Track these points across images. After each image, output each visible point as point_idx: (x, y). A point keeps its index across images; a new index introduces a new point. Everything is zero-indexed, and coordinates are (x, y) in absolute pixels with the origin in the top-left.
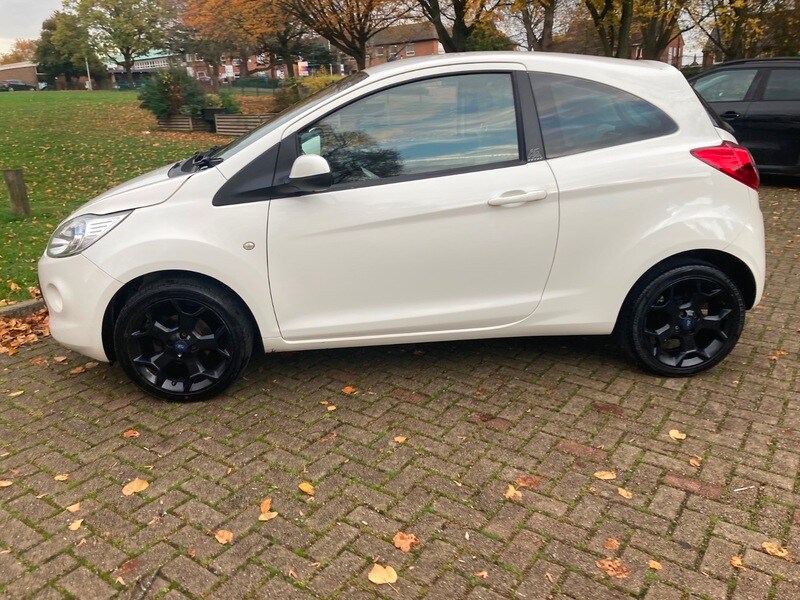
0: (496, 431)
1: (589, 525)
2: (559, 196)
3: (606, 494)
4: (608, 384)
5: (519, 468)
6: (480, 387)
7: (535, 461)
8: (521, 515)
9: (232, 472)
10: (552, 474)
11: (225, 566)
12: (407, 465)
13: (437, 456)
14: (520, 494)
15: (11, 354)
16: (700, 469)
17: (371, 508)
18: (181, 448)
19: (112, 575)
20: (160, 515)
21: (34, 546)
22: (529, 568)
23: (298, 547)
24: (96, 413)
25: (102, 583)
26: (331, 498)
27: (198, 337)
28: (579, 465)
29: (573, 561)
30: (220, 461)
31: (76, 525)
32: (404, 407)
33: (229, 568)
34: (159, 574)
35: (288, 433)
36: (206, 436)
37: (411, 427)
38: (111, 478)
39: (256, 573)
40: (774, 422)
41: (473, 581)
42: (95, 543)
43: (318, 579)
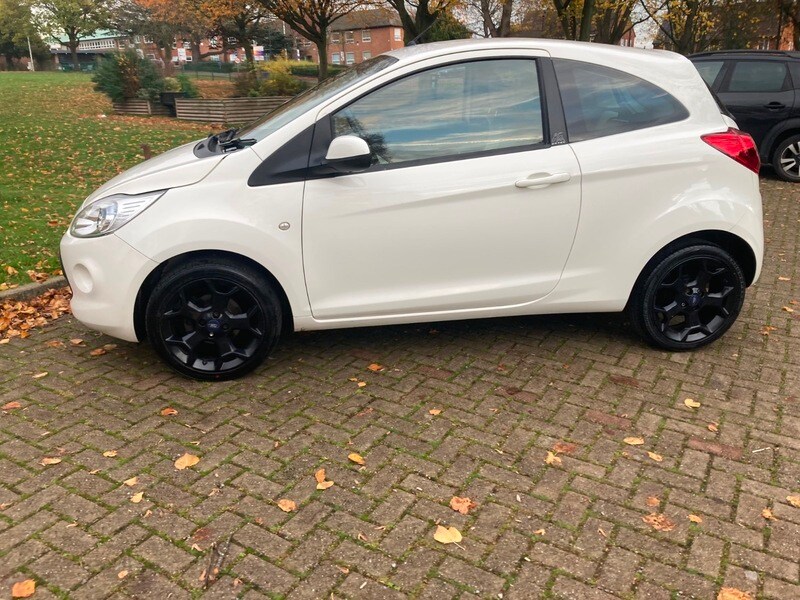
0: (525, 403)
1: (628, 485)
2: (581, 179)
3: (637, 458)
4: (620, 359)
5: (553, 437)
6: (500, 363)
7: (566, 430)
8: (564, 479)
9: (280, 445)
10: (584, 441)
11: (294, 531)
12: (447, 435)
13: (473, 427)
14: (559, 460)
15: (23, 337)
16: (718, 434)
17: (424, 476)
18: (222, 424)
19: (186, 543)
20: (219, 487)
21: (100, 519)
22: (581, 525)
23: (361, 511)
24: (127, 392)
25: (179, 551)
26: (382, 467)
27: (231, 317)
28: (609, 432)
29: (621, 517)
30: (265, 436)
31: (137, 498)
32: (431, 382)
33: (299, 534)
34: (232, 541)
35: (325, 408)
36: (245, 413)
37: (443, 401)
38: (159, 454)
39: (325, 537)
40: (776, 391)
41: (533, 538)
42: (161, 514)
43: (387, 541)
